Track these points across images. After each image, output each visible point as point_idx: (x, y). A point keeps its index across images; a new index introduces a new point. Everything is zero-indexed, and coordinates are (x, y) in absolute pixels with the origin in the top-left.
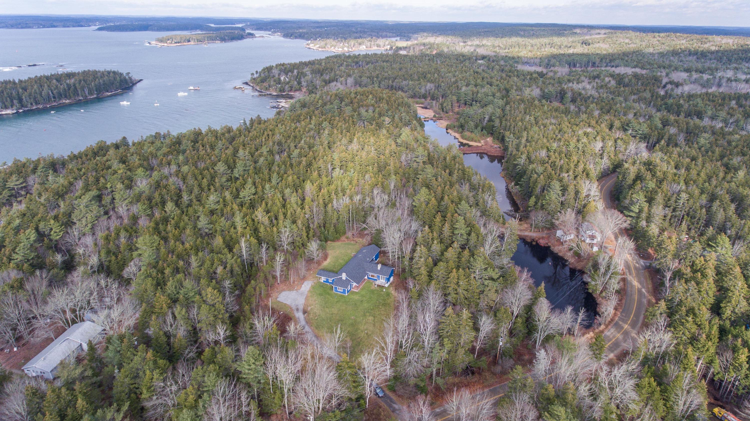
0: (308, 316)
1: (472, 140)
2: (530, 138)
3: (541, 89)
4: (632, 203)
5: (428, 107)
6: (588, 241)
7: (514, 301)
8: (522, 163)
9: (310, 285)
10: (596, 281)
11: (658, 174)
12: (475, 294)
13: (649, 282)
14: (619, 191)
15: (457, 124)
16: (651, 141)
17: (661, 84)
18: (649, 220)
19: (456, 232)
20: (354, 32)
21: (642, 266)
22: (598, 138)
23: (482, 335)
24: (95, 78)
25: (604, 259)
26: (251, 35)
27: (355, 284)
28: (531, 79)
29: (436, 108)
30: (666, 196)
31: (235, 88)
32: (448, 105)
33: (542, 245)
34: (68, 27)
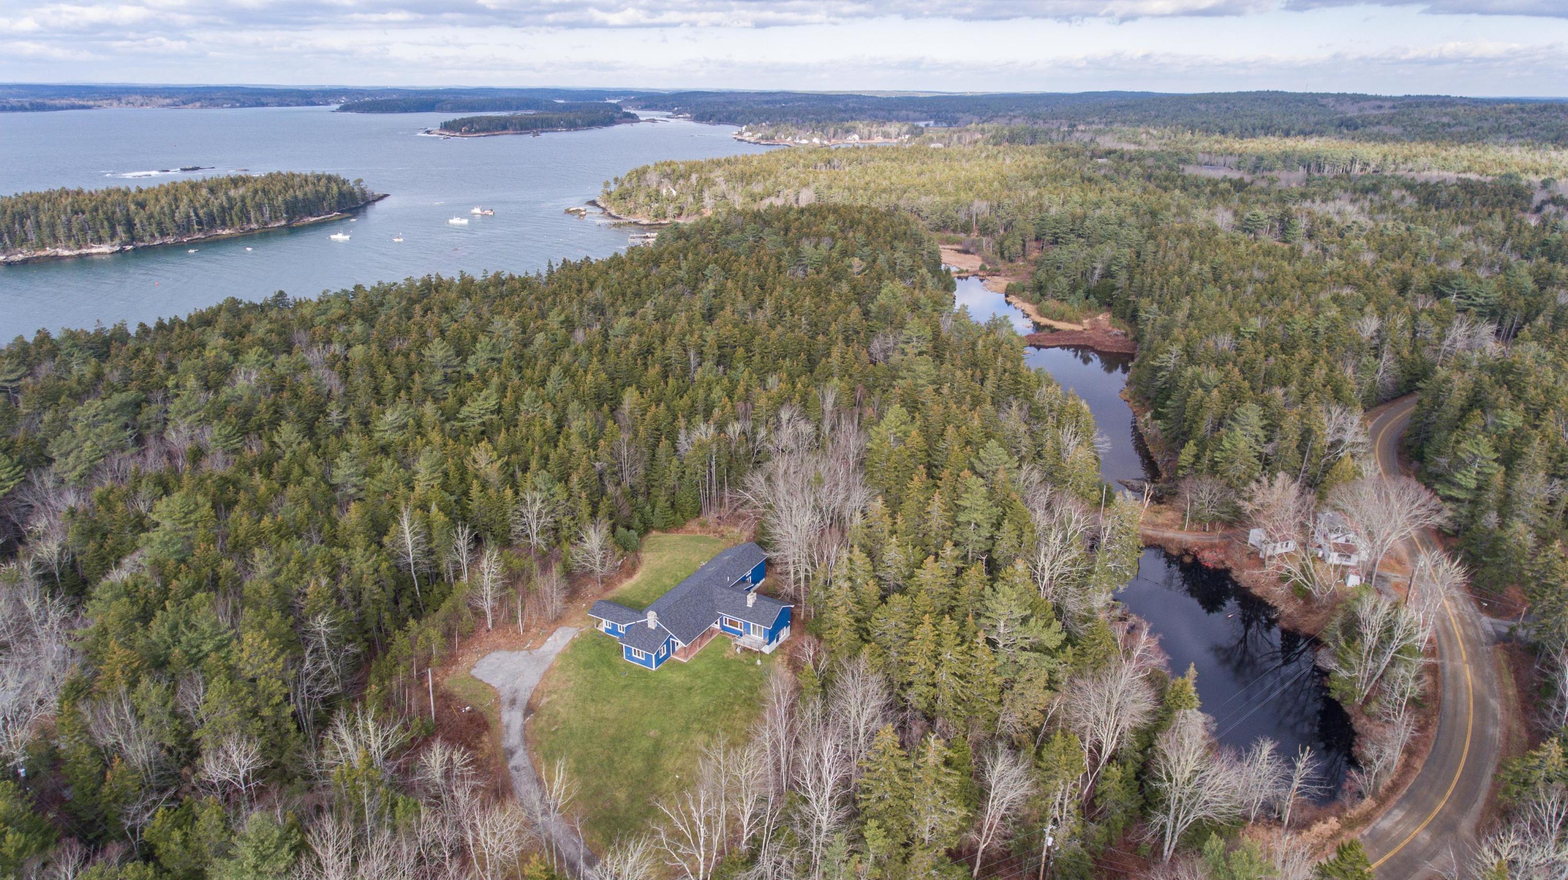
0: (535, 722)
1: (1062, 318)
2: (1197, 311)
3: (1236, 214)
4: (1460, 464)
5: (972, 250)
6: (1334, 559)
7: (1102, 716)
8: (1171, 365)
9: (569, 638)
10: (1351, 668)
11: (1531, 392)
12: (990, 689)
13: (1509, 680)
14: (1423, 436)
15: (1029, 282)
16: (1507, 322)
17: (1530, 202)
18: (1506, 507)
19: (962, 518)
20: (840, 110)
21: (1487, 634)
22: (1368, 309)
23: (994, 811)
24: (287, 188)
25: (1375, 608)
26: (632, 118)
27: (681, 644)
28: (1213, 193)
29: (989, 253)
30: (1553, 448)
31: (568, 211)
32: (1014, 244)
33: (1210, 565)
34: (288, 105)
